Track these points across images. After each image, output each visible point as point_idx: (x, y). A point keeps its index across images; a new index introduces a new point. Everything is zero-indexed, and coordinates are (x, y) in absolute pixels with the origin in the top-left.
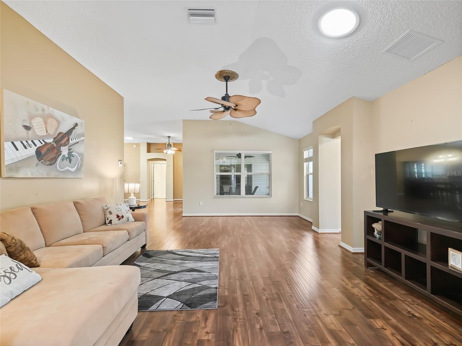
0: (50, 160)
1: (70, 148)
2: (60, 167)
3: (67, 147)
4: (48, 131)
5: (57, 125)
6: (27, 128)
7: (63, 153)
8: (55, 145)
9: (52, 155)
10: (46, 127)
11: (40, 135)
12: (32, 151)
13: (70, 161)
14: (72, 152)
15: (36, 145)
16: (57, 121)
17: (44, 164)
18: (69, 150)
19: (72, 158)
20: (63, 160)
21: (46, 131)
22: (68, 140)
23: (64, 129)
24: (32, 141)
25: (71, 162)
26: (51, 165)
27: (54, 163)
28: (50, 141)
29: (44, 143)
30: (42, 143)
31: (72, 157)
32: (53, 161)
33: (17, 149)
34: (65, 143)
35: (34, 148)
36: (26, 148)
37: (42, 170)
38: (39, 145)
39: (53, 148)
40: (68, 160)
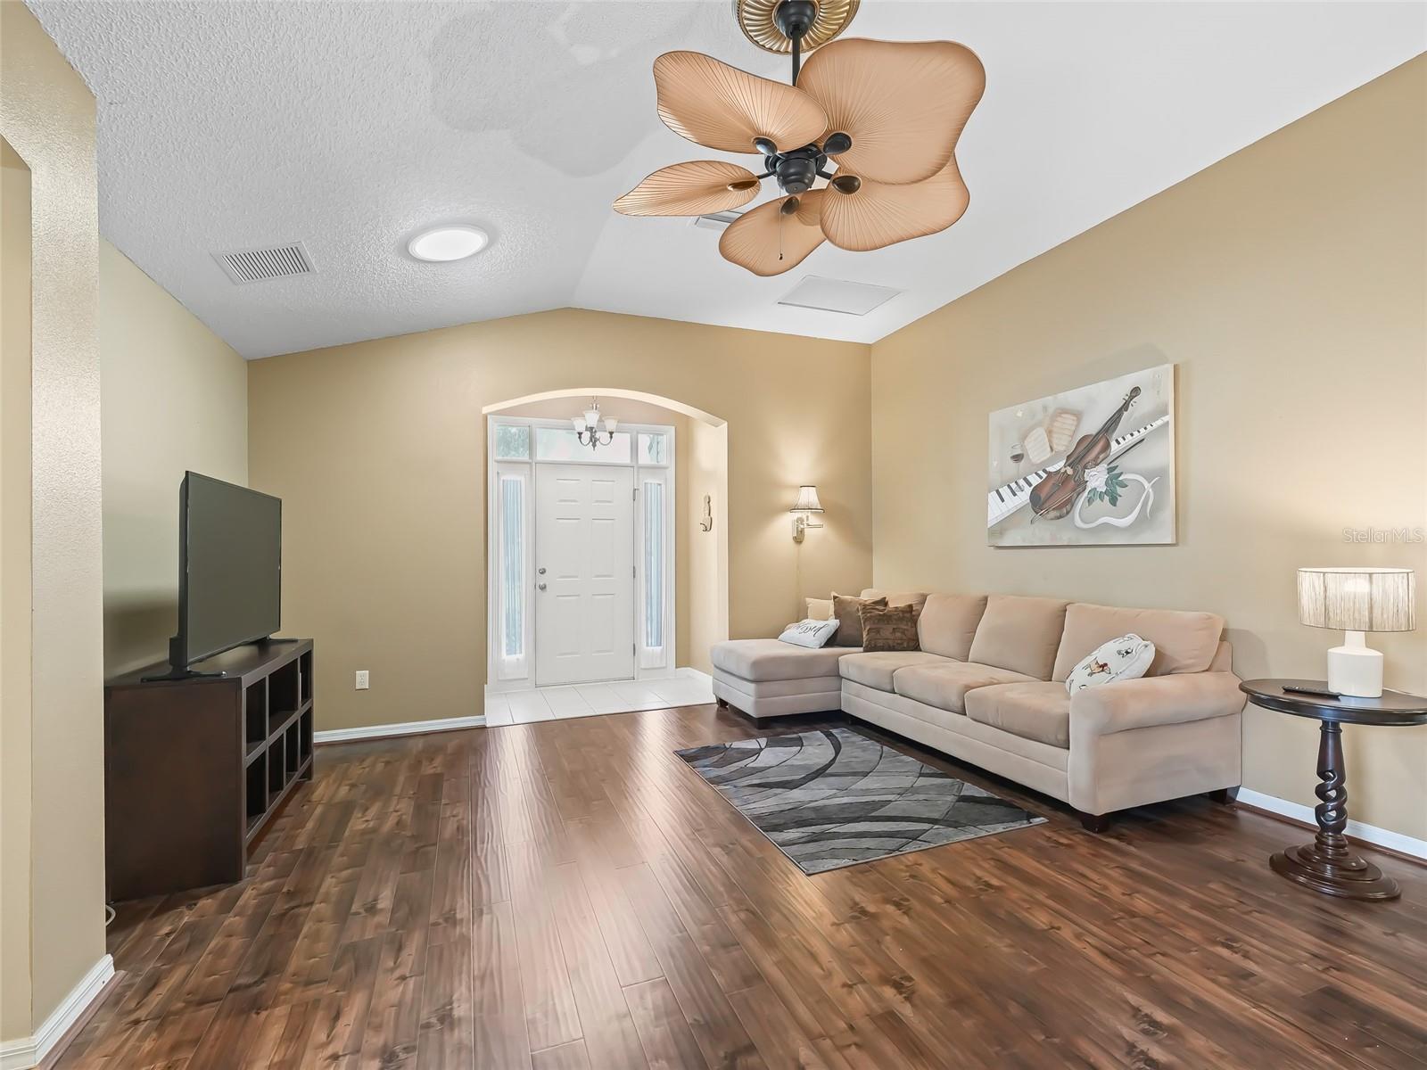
0: (1059, 508)
1: (1112, 465)
2: (1082, 520)
3: (1103, 467)
4: (1055, 446)
5: (1075, 423)
6: (1017, 458)
7: (1090, 486)
8: (1070, 471)
9: (1062, 497)
10: (1050, 441)
11: (1039, 462)
12: (1024, 496)
13: (1114, 501)
14: (1122, 473)
15: (1030, 485)
16: (1074, 415)
17: (1046, 518)
18: (1110, 470)
19: (1119, 490)
20: (1090, 501)
21: (1049, 449)
22: (1107, 446)
23: (1092, 426)
24: (1025, 479)
25: (1118, 503)
26: (1060, 517)
27: (1068, 513)
28: (1059, 466)
29: (1044, 476)
30: (1041, 477)
31: (1118, 488)
32: (1065, 508)
33: (1003, 501)
34: (1097, 457)
35: (1028, 490)
36: (1015, 494)
37: (1043, 531)
38: (1035, 481)
39: (1065, 479)
40: (1107, 498)
